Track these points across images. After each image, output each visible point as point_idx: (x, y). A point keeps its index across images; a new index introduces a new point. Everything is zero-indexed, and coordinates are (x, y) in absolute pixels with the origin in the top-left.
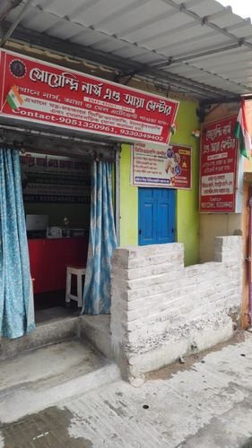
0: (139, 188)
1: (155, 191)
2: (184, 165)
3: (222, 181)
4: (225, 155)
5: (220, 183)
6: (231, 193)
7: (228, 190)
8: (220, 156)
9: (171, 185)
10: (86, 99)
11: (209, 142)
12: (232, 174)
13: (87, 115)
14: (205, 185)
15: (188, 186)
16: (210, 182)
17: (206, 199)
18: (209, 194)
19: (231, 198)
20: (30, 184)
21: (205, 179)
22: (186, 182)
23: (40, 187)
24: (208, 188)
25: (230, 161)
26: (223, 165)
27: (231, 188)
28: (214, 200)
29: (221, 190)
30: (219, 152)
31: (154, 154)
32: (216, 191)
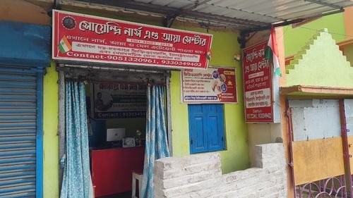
0: (188, 105)
1: (203, 106)
2: (230, 83)
3: (262, 95)
4: (261, 74)
5: (260, 97)
6: (269, 105)
7: (266, 103)
8: (258, 74)
9: (218, 100)
10: (129, 40)
11: (249, 63)
12: (269, 89)
13: (130, 52)
14: (249, 99)
15: (235, 100)
16: (252, 97)
17: (249, 111)
18: (251, 107)
19: (269, 110)
20: (115, 104)
21: (248, 94)
22: (233, 97)
23: (123, 106)
24: (251, 102)
25: (266, 78)
26: (261, 82)
27: (269, 101)
28: (256, 111)
29: (262, 103)
30: (257, 71)
31: (200, 77)
32: (257, 104)
